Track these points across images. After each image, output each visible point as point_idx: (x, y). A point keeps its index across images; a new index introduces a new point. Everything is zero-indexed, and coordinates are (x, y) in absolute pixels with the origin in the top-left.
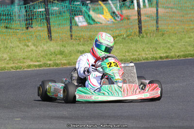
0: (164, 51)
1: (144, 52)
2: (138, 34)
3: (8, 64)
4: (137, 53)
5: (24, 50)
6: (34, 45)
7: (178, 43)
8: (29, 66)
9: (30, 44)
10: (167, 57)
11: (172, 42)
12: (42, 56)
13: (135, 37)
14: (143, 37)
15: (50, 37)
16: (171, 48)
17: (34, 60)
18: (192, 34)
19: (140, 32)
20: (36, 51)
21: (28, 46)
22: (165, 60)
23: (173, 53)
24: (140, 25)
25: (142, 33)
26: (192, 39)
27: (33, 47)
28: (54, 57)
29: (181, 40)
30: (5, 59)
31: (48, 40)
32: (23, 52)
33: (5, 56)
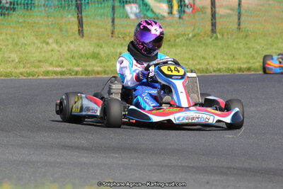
0: (245, 60)
1: (216, 61)
2: (210, 33)
3: (16, 68)
4: (206, 62)
5: (41, 49)
6: (57, 43)
8: (47, 73)
9: (50, 41)
10: (249, 69)
11: (258, 47)
12: (67, 59)
13: (206, 38)
14: (217, 38)
15: (81, 32)
16: (256, 56)
17: (54, 63)
19: (213, 31)
20: (59, 51)
21: (47, 44)
22: (245, 73)
24: (214, 21)
25: (215, 32)
27: (54, 46)
28: (84, 62)
29: (273, 45)
30: (12, 61)
31: (78, 37)
32: (40, 52)
33: (14, 56)
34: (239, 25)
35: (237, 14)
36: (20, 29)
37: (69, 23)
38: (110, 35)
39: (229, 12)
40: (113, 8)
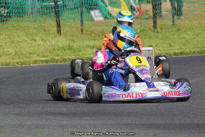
0: (178, 47)
1: (158, 48)
2: (152, 29)
3: (13, 59)
5: (31, 44)
6: (42, 40)
7: (194, 38)
8: (36, 62)
9: (37, 38)
10: (182, 53)
11: (188, 37)
12: (50, 52)
13: (150, 32)
14: (158, 32)
15: (59, 31)
16: (186, 43)
17: (41, 54)
19: (155, 26)
20: (44, 46)
21: (35, 40)
22: (179, 56)
23: (188, 50)
24: (155, 19)
25: (156, 28)
27: (40, 42)
28: (62, 52)
29: (198, 36)
30: (11, 54)
31: (57, 35)
32: (30, 47)
33: (11, 51)
36: (15, 31)
37: (50, 25)
38: (81, 32)
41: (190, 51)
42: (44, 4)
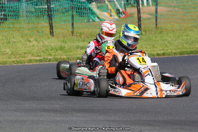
0: (161, 48)
3: (9, 58)
5: (26, 45)
6: (36, 41)
7: (176, 40)
8: (30, 61)
9: (32, 39)
10: (164, 54)
11: (170, 39)
12: (43, 52)
15: (52, 33)
16: (168, 45)
17: (35, 54)
18: (189, 32)
20: (38, 46)
21: (30, 41)
22: (161, 57)
23: (170, 51)
24: (140, 22)
25: (141, 30)
26: (189, 37)
27: (35, 43)
28: (55, 52)
29: (179, 38)
30: (7, 54)
31: (50, 36)
32: (25, 47)
33: (8, 50)
34: (156, 25)
35: (155, 17)
36: (11, 32)
37: (44, 27)
38: (71, 34)
39: (149, 16)
40: (73, 16)
41: (172, 53)
42: (37, 7)
